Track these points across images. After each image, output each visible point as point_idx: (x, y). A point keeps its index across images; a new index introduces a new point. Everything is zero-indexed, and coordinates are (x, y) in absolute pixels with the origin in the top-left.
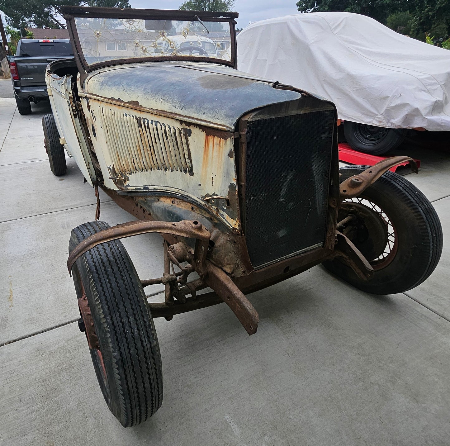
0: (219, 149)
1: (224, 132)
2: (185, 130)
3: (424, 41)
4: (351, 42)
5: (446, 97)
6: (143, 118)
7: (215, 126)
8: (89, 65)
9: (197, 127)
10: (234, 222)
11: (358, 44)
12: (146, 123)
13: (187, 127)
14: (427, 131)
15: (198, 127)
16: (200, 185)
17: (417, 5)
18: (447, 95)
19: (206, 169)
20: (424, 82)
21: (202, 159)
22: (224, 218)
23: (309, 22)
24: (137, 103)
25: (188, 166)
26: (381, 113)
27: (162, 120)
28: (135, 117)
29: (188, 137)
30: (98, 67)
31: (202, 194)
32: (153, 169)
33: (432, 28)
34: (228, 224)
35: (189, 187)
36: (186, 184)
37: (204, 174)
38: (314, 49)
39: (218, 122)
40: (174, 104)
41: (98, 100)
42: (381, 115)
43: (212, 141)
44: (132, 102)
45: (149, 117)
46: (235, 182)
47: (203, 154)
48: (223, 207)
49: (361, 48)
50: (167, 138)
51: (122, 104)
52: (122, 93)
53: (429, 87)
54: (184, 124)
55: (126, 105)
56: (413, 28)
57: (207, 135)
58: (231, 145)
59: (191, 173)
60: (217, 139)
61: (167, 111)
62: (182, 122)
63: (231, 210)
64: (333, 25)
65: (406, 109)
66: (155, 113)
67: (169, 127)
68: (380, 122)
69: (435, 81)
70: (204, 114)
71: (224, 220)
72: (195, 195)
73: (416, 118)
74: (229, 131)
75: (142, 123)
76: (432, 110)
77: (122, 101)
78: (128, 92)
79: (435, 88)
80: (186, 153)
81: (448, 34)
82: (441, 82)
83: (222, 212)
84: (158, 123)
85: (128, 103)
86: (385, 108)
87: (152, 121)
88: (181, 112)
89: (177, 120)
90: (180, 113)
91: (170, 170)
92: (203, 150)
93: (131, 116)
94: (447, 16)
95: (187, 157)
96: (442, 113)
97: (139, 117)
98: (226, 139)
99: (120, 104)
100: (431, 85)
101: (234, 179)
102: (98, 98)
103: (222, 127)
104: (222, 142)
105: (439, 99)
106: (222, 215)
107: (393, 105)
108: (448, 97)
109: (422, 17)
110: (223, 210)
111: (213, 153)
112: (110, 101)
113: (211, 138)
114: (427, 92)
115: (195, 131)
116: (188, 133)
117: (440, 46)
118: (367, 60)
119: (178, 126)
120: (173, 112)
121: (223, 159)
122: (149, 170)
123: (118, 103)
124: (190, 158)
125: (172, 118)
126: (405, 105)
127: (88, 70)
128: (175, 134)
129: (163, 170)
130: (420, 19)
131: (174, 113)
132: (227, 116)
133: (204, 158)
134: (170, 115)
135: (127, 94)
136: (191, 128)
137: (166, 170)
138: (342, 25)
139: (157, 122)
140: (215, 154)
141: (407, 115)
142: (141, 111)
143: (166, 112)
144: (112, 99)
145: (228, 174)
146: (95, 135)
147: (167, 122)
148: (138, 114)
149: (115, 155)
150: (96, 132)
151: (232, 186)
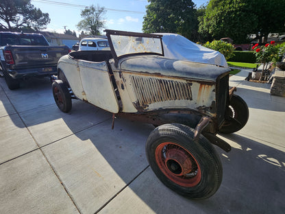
0: (208, 89)
1: (211, 83)
2: (189, 83)
6: (163, 80)
8: (118, 56)
10: (214, 114)
12: (165, 81)
15: (196, 82)
16: (196, 103)
19: (199, 97)
22: (209, 114)
24: (159, 74)
25: (190, 96)
27: (175, 80)
28: (157, 79)
29: (191, 86)
31: (197, 107)
32: (167, 100)
34: (211, 116)
36: (188, 104)
37: (198, 99)
40: (183, 74)
41: (130, 73)
44: (155, 73)
45: (167, 79)
50: (178, 87)
55: (152, 75)
57: (201, 85)
58: (214, 87)
59: (191, 99)
60: (206, 86)
62: (187, 80)
63: (212, 110)
67: (180, 83)
70: (200, 77)
74: (214, 83)
75: (163, 82)
78: (153, 70)
80: (189, 92)
84: (173, 82)
85: (152, 73)
87: (169, 81)
89: (185, 80)
90: (187, 77)
91: (178, 99)
92: (199, 90)
93: (155, 79)
98: (212, 86)
99: (148, 74)
101: (215, 99)
103: (211, 81)
104: (209, 87)
106: (207, 113)
110: (208, 111)
111: (204, 91)
113: (203, 86)
115: (194, 83)
116: (191, 84)
119: (185, 82)
121: (210, 93)
122: (164, 101)
123: (146, 74)
124: (191, 94)
127: (118, 59)
128: (183, 85)
131: (184, 77)
132: (212, 77)
133: (199, 93)
134: (181, 78)
136: (192, 82)
137: (175, 100)
142: (161, 77)
144: (141, 72)
145: (211, 98)
146: (123, 88)
147: (179, 80)
148: (159, 78)
149: (140, 96)
150: (125, 87)
151: (213, 102)
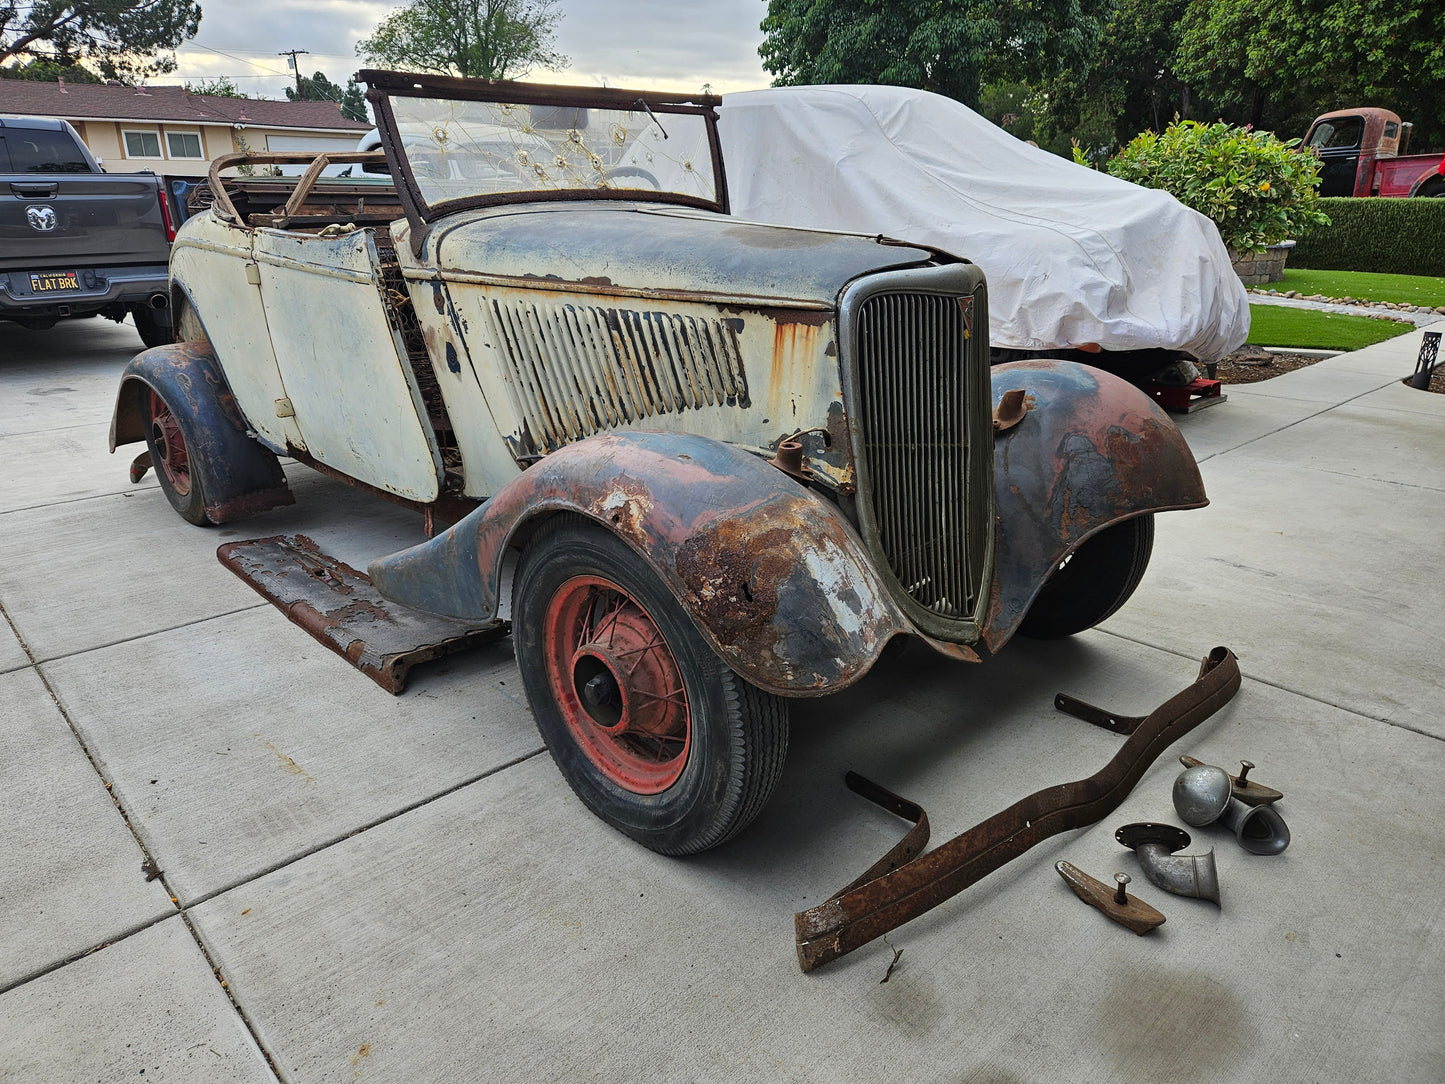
0: (807, 344)
1: (816, 313)
2: (728, 321)
3: (1070, 157)
4: (927, 160)
5: (1128, 278)
6: (620, 310)
7: (799, 304)
8: (430, 204)
9: (755, 313)
10: (843, 472)
11: (943, 164)
12: (631, 318)
13: (735, 316)
14: (1104, 351)
15: (759, 312)
16: (766, 421)
17: (1044, 66)
18: (1130, 275)
19: (777, 388)
20: (1085, 246)
21: (769, 370)
22: (821, 471)
23: (829, 109)
24: (605, 281)
25: (740, 388)
26: (1011, 318)
27: (671, 309)
28: (597, 311)
29: (738, 335)
30: (449, 209)
31: (771, 439)
32: (646, 416)
33: (1082, 123)
34: (829, 480)
35: (740, 432)
36: (733, 426)
37: (774, 398)
38: (848, 172)
39: (802, 297)
40: (703, 276)
41: (481, 284)
42: (1012, 321)
43: (791, 334)
44: (589, 281)
45: (639, 307)
46: (839, 399)
47: (770, 361)
48: (819, 451)
49: (949, 172)
50: (687, 343)
51: (562, 286)
52: (557, 263)
53: (1096, 258)
54: (726, 311)
55: (574, 287)
56: (1039, 122)
57: (780, 325)
58: (830, 333)
59: (745, 402)
60: (801, 329)
61: (688, 289)
62: (721, 306)
63: (834, 452)
64: (884, 117)
65: (1059, 306)
66: (658, 296)
67: (692, 321)
68: (1012, 337)
69: (1105, 245)
70: (773, 286)
71: (821, 475)
72: (754, 445)
73: (1080, 323)
74: (827, 310)
75: (621, 321)
76: (1108, 308)
77: (560, 280)
78: (577, 261)
79: (1107, 260)
80: (734, 364)
81: (1118, 138)
82: (1116, 246)
83: (815, 461)
84: (663, 317)
85: (578, 282)
86: (1016, 307)
87: (647, 315)
88: (720, 288)
89: (709, 303)
90: (718, 290)
91: (693, 407)
92: (772, 352)
93: (588, 310)
94: (1109, 92)
95: (735, 372)
96: (1127, 314)
97: (610, 310)
98: (821, 325)
99: (556, 286)
100: (1099, 252)
101: (838, 394)
102: (480, 278)
103: (813, 304)
104: (811, 333)
105: (1117, 283)
106: (817, 467)
107: (1034, 297)
108: (1131, 278)
109: (1055, 93)
110: (819, 456)
111: (792, 355)
112: (521, 283)
113: (788, 330)
114: (1093, 269)
115: (751, 320)
116: (737, 326)
117: (1104, 170)
118: (967, 200)
119: (711, 315)
120: (701, 290)
121: (815, 361)
122: (636, 419)
123: (549, 285)
124: (742, 374)
125: (700, 302)
126: (1055, 297)
127: (428, 216)
128: (707, 331)
129: (675, 410)
130: (1052, 99)
131: (705, 293)
132: (821, 286)
133: (774, 368)
134: (695, 297)
135: (571, 264)
136: (744, 316)
137: (681, 410)
138: (903, 118)
139: (658, 315)
140: (798, 356)
141: (1063, 319)
142: (615, 296)
143: (684, 291)
144: (529, 277)
145: (824, 387)
146: (455, 367)
147: (686, 311)
148: (607, 304)
149: (533, 404)
150: (462, 360)
151: (834, 409)
